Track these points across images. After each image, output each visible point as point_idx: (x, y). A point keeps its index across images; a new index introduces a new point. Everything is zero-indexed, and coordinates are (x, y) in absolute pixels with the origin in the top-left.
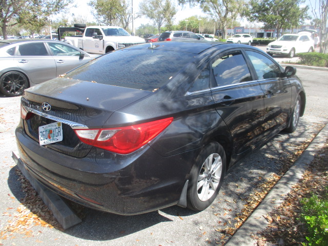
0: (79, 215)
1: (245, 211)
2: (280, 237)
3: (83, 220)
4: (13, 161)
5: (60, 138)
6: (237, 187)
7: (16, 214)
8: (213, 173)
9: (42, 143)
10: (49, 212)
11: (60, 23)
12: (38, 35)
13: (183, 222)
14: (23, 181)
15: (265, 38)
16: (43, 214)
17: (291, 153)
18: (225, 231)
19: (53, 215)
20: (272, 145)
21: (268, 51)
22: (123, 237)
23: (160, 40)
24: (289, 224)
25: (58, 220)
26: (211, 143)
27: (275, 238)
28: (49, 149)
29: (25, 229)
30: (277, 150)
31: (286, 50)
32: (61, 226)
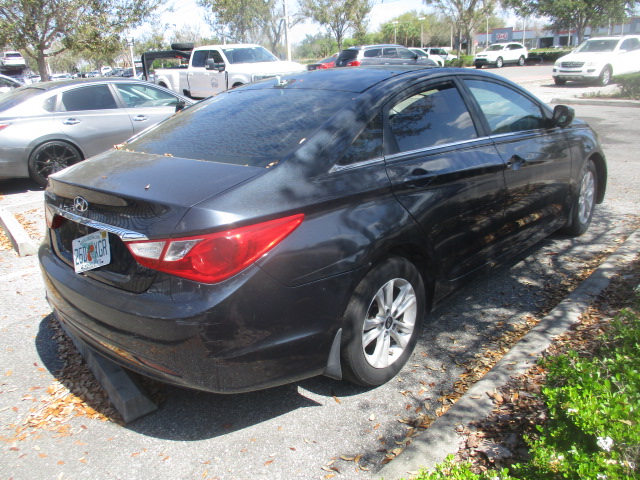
0: (152, 398)
1: (461, 386)
2: (511, 431)
3: (161, 406)
4: (48, 305)
5: (106, 260)
6: (452, 341)
7: (45, 397)
8: (397, 316)
9: (78, 269)
10: (102, 393)
11: (149, 42)
12: (111, 69)
13: (340, 407)
14: (61, 339)
15: (557, 48)
16: (90, 396)
17: (571, 274)
18: (416, 422)
19: (108, 397)
20: (535, 260)
21: (556, 74)
22: (228, 435)
23: (338, 65)
24: (532, 406)
25: (117, 407)
26: (390, 259)
27: (501, 432)
28: (89, 280)
29: (57, 423)
30: (544, 271)
31: (593, 71)
32: (121, 416)
